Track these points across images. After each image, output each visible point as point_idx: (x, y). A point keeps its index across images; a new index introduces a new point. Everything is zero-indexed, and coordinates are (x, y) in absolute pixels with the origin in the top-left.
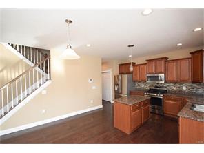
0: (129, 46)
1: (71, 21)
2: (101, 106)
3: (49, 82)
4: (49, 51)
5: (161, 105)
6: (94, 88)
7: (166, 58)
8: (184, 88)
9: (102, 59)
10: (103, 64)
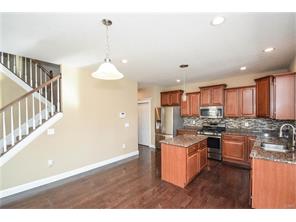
0: (182, 66)
1: (110, 22)
2: (137, 152)
3: (59, 115)
4: (59, 66)
5: (219, 148)
6: (127, 125)
7: (225, 85)
8: (247, 124)
9: (139, 84)
10: (139, 90)
